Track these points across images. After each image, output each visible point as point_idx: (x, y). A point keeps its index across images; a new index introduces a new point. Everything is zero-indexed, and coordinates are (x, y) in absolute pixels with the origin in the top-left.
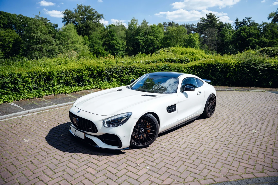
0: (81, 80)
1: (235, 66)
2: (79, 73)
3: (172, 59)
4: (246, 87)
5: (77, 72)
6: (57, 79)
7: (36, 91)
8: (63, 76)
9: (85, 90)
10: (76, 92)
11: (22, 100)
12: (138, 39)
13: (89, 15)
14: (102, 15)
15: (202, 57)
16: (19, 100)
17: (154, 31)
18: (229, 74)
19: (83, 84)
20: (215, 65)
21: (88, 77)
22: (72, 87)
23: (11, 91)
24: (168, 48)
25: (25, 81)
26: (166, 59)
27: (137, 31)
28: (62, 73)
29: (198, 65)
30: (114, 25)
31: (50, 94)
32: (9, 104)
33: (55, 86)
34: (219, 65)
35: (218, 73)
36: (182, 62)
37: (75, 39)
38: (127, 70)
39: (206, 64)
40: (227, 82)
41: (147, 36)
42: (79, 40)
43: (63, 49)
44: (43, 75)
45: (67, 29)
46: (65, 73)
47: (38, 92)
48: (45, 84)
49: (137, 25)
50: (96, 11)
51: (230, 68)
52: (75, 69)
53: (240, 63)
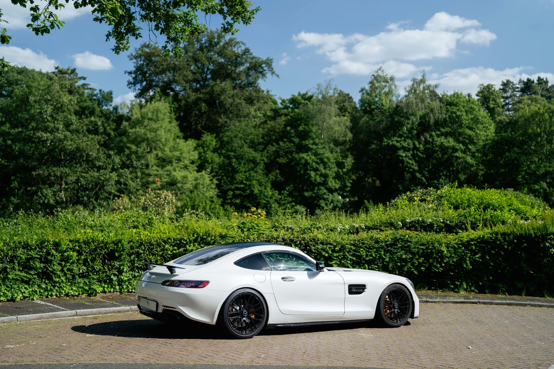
2: (179, 248)
3: (423, 222)
5: (174, 246)
6: (128, 258)
7: (84, 281)
8: (142, 252)
11: (55, 297)
12: (394, 149)
13: (221, 60)
14: (269, 63)
16: (49, 297)
20: (535, 237)
23: (36, 277)
24: (425, 191)
25: (65, 258)
26: (408, 221)
27: (393, 119)
28: (140, 246)
29: (487, 237)
30: (311, 97)
31: (112, 290)
32: (33, 301)
33: (123, 274)
34: (550, 239)
36: (449, 228)
37: (171, 152)
42: (184, 155)
43: (131, 182)
44: (102, 247)
45: (150, 119)
46: (147, 246)
47: (88, 284)
48: (103, 267)
49: (392, 96)
50: (246, 49)
52: (170, 239)
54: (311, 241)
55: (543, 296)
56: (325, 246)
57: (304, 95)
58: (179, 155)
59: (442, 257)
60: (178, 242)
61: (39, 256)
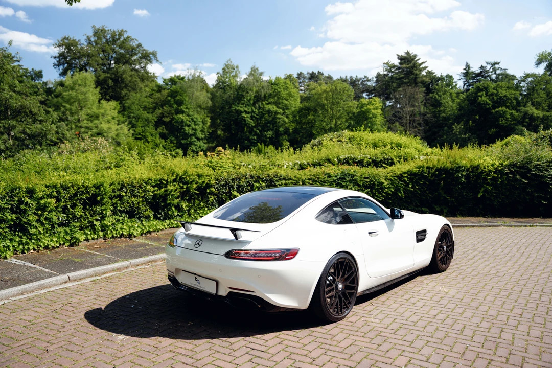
0: (162, 204)
1: (496, 171)
2: (160, 188)
3: (354, 159)
4: (522, 218)
5: (154, 187)
6: (110, 201)
7: (65, 230)
8: (124, 194)
9: (170, 228)
10: (153, 234)
11: (32, 251)
13: (122, 51)
14: (154, 54)
15: (417, 153)
16: (25, 252)
17: (279, 92)
18: (482, 190)
19: (165, 213)
20: (451, 169)
21: (178, 198)
22: (144, 223)
23: (7, 230)
24: (338, 134)
25: (42, 206)
26: (341, 157)
27: (238, 93)
28: (122, 188)
29: (415, 170)
30: (183, 79)
31: (96, 237)
32: (6, 260)
33: (106, 218)
34: (461, 171)
35: (459, 188)
36: (376, 163)
37: (97, 110)
38: (261, 182)
39: (432, 168)
40: (480, 207)
41: (262, 104)
42: (107, 112)
44: (82, 192)
46: (129, 188)
47: (69, 232)
48: (84, 212)
49: (237, 78)
50: (139, 44)
51: (485, 175)
52: (150, 179)
53: (506, 164)
54: (275, 177)
55: (457, 217)
56: (287, 182)
57: (178, 76)
58: (104, 112)
59: (383, 188)
60: (159, 183)
61: (10, 206)
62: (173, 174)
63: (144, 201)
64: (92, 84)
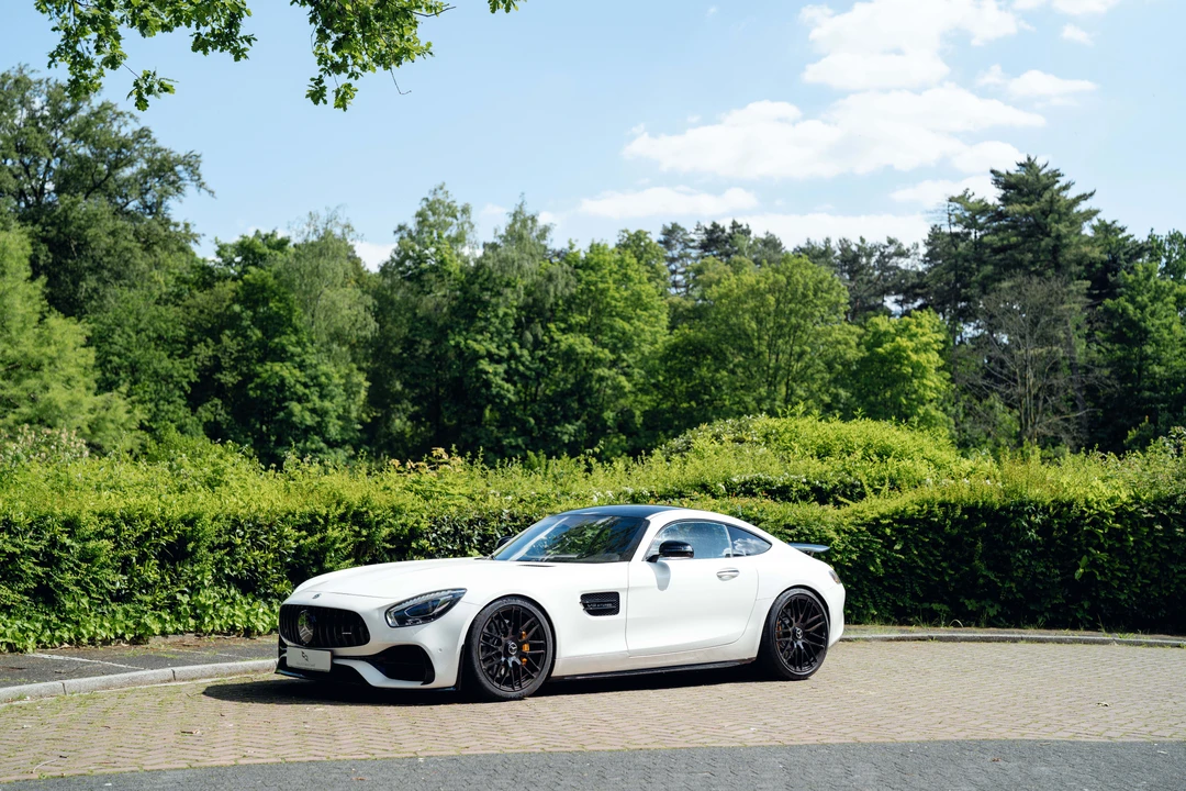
1: (1121, 514)
3: (768, 482)
5: (300, 529)
6: (211, 555)
7: (124, 609)
11: (66, 645)
12: (470, 358)
13: (83, 150)
14: (191, 163)
15: (933, 471)
16: (54, 644)
17: (603, 292)
20: (1002, 508)
21: (347, 557)
23: (25, 598)
24: (737, 423)
25: (89, 554)
26: (735, 480)
27: (466, 292)
28: (234, 528)
29: (912, 510)
31: (181, 628)
33: (203, 592)
34: (1028, 512)
35: (1024, 556)
37: (34, 346)
39: (954, 506)
40: (1082, 606)
41: (547, 331)
42: (64, 353)
44: (161, 530)
46: (249, 528)
47: (132, 613)
48: (162, 576)
49: (464, 246)
50: (142, 130)
51: (1088, 525)
52: (290, 513)
53: (1148, 498)
57: (267, 236)
60: (309, 521)
62: (339, 504)
63: (277, 560)
64: (23, 267)
